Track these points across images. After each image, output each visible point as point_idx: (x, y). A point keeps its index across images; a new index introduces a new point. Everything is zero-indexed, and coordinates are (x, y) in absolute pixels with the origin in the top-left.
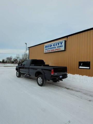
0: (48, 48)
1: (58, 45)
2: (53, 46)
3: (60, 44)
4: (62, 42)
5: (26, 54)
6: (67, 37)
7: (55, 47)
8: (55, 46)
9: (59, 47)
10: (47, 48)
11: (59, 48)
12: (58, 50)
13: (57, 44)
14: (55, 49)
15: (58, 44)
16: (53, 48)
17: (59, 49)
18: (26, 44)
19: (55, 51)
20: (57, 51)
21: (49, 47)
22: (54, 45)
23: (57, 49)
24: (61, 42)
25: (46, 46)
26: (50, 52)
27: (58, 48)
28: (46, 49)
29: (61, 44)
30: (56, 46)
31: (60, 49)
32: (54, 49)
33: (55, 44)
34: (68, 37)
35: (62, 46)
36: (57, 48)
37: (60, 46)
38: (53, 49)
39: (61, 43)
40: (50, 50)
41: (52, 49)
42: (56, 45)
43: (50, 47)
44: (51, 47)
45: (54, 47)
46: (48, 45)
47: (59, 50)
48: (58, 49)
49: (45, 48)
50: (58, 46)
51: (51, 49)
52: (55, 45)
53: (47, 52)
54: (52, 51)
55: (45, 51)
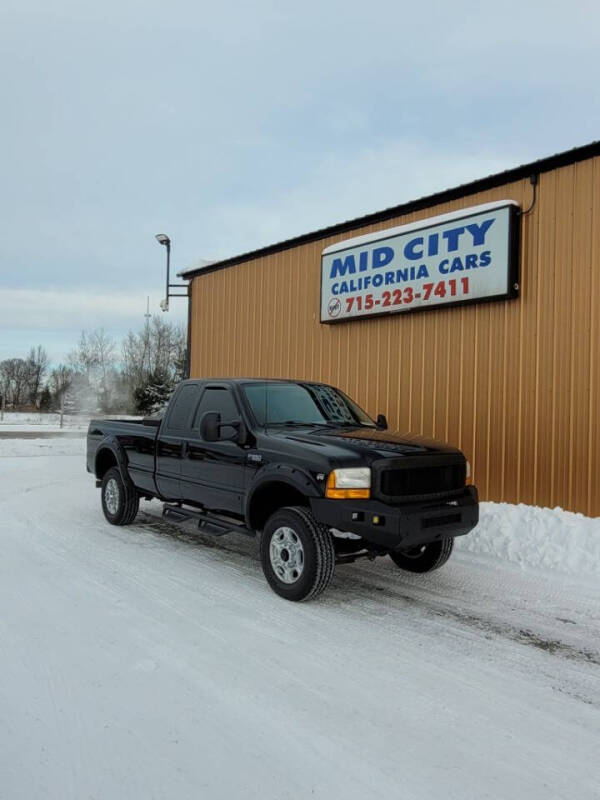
0: (359, 275)
1: (453, 246)
2: (400, 263)
3: (466, 239)
4: (487, 224)
5: (162, 333)
6: (531, 172)
7: (423, 272)
8: (419, 255)
9: (457, 265)
10: (348, 277)
11: (458, 275)
12: (448, 298)
13: (443, 243)
14: (418, 285)
15: (453, 238)
16: (402, 275)
17: (460, 286)
18: (166, 242)
19: (425, 303)
20: (435, 299)
21: (371, 272)
22: (410, 254)
23: (442, 284)
24: (479, 221)
25: (343, 257)
26: (377, 309)
27: (447, 278)
28: (344, 288)
29: (479, 240)
30: (432, 263)
31: (465, 281)
32: (409, 283)
33: (420, 241)
34: (545, 179)
35: (486, 259)
36: (435, 277)
37: (471, 261)
38: (402, 285)
39: (479, 234)
40: (377, 293)
41: (391, 288)
42: (433, 250)
43: (377, 263)
44: (383, 271)
45: (417, 264)
46: (357, 254)
47: (460, 296)
48: (453, 283)
49: (333, 275)
50: (451, 256)
51: (384, 288)
52: (417, 249)
53: (349, 310)
54: (397, 302)
55: (335, 307)
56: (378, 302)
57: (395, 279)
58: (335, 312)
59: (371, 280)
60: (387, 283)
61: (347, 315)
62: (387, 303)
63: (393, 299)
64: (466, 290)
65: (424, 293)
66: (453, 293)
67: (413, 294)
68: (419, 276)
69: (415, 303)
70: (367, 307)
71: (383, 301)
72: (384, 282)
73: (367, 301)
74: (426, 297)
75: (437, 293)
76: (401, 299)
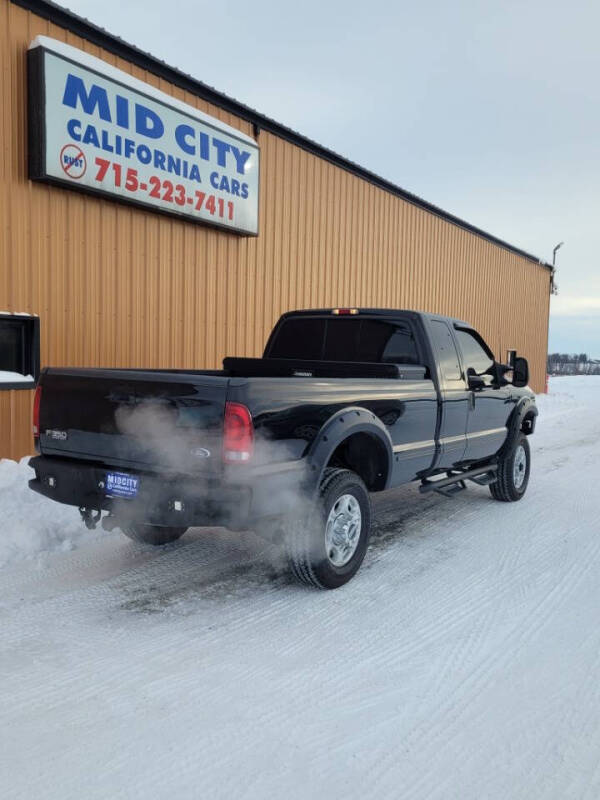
0: (113, 129)
1: (222, 161)
2: (167, 144)
4: (246, 156)
7: (195, 175)
8: (190, 150)
10: (94, 119)
14: (192, 187)
16: (175, 166)
17: (226, 209)
19: (196, 213)
21: (130, 133)
26: (141, 196)
27: (219, 194)
28: (90, 136)
29: (241, 167)
30: (208, 167)
31: (231, 205)
37: (235, 187)
38: (175, 179)
40: (146, 172)
41: (164, 176)
42: (205, 155)
44: (153, 144)
45: (189, 159)
46: (112, 93)
47: (225, 222)
50: (220, 171)
51: (151, 169)
52: (188, 139)
53: (100, 177)
54: (167, 198)
55: (75, 161)
56: (144, 187)
57: (166, 164)
58: (75, 171)
59: (135, 148)
60: (156, 166)
61: (97, 185)
62: (155, 194)
63: (163, 191)
64: (231, 217)
65: (196, 200)
66: (221, 215)
67: (186, 196)
68: (192, 177)
69: (185, 209)
70: (128, 187)
71: (151, 187)
72: (152, 161)
73: (129, 178)
74: (198, 207)
75: (208, 207)
76: (173, 195)
